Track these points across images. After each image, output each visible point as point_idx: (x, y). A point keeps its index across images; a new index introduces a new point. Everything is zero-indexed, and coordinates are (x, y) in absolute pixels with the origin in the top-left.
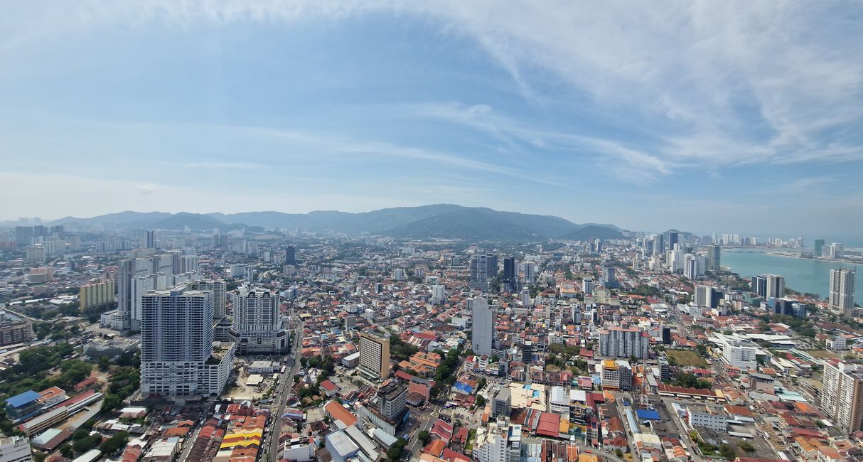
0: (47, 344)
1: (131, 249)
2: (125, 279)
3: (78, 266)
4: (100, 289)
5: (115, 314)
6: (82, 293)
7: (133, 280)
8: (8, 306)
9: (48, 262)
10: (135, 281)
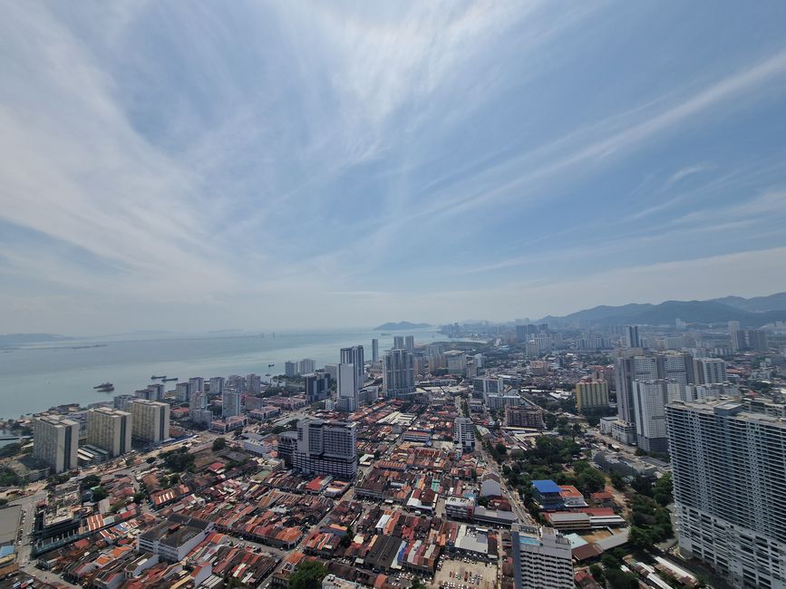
0: (555, 436)
1: (612, 349)
2: (623, 382)
3: (565, 363)
4: (593, 389)
5: (616, 422)
6: (577, 391)
7: (634, 384)
8: (520, 391)
9: (541, 356)
10: (638, 386)
